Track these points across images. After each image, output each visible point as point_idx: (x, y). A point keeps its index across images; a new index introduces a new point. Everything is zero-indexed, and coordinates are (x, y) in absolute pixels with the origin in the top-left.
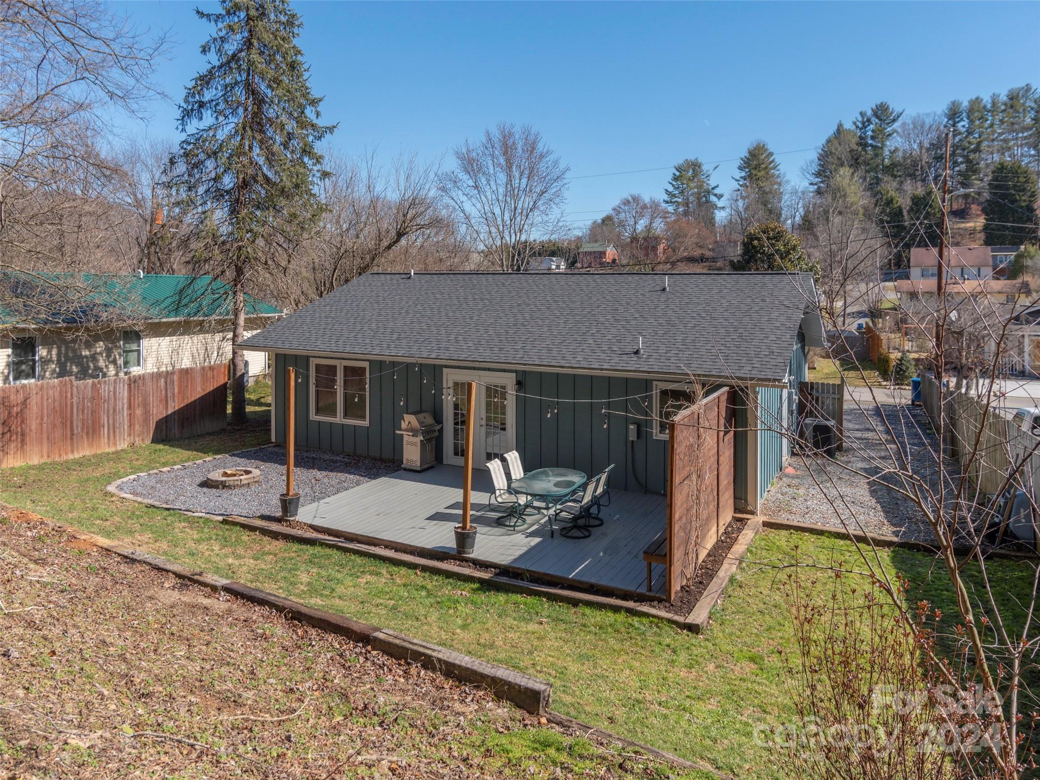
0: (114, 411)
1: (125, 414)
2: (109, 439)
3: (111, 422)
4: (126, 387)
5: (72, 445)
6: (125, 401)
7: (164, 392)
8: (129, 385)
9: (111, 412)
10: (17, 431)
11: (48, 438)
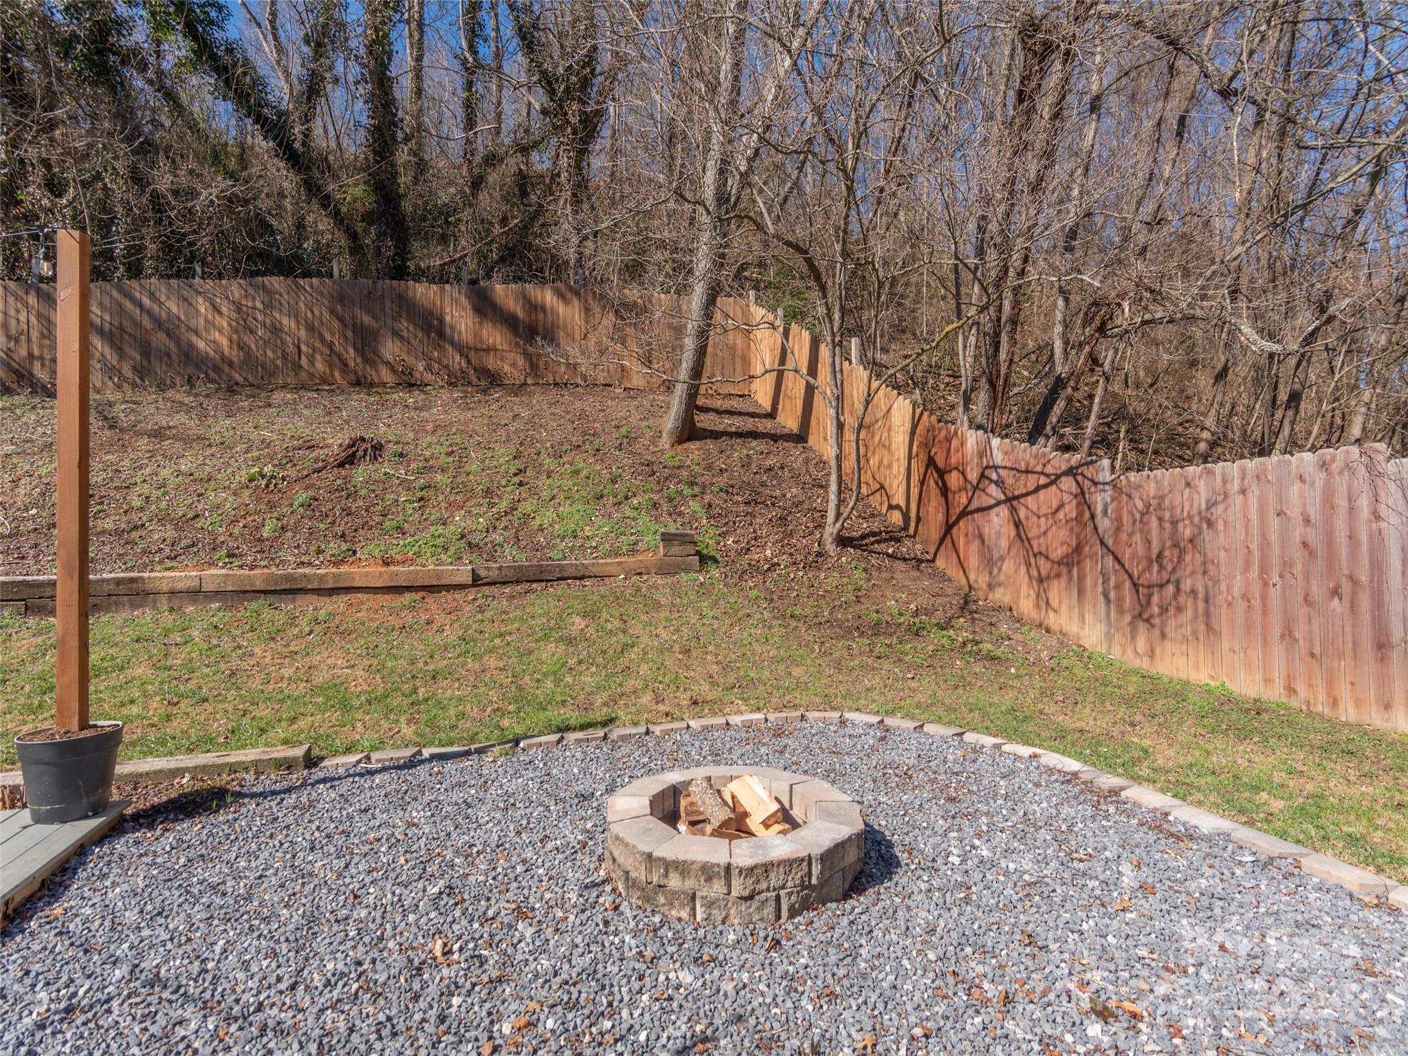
10: (1187, 585)
11: (1288, 634)
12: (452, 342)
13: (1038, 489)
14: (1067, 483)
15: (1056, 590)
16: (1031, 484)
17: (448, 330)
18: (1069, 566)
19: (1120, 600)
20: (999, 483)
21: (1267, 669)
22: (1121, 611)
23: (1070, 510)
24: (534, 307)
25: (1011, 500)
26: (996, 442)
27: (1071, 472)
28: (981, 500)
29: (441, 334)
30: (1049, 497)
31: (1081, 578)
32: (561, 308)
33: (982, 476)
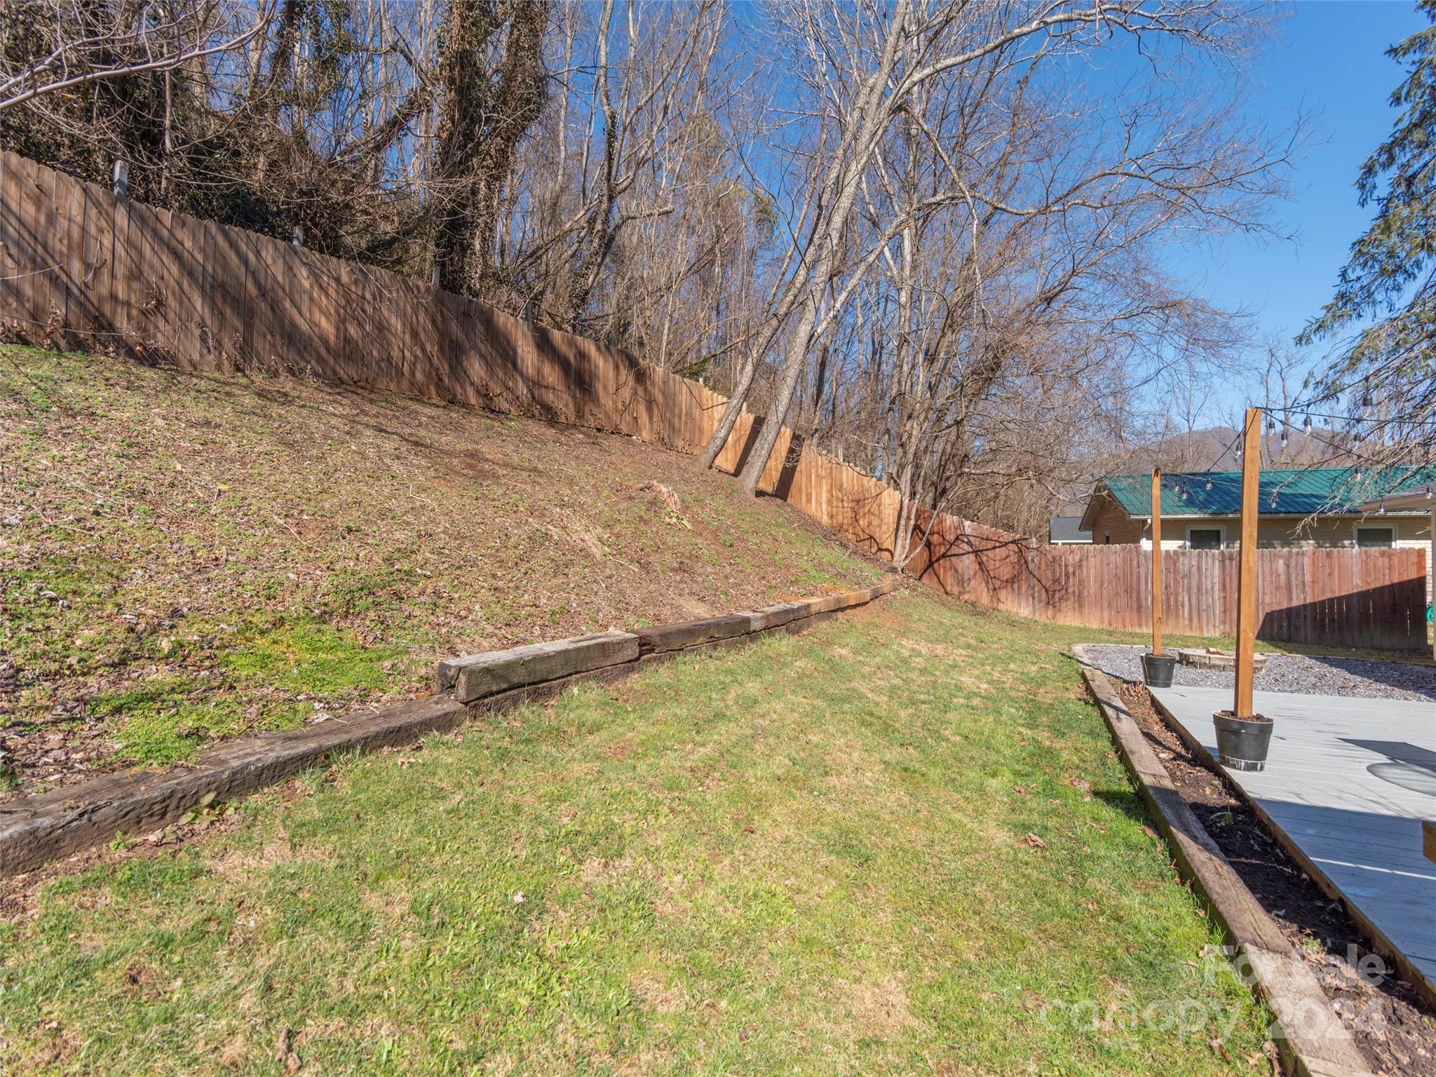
0: (1199, 589)
1: (1216, 596)
2: (1191, 620)
3: (1194, 601)
4: (1217, 563)
5: (1139, 618)
6: (1216, 580)
7: (1283, 578)
8: (1223, 561)
9: (1195, 590)
10: (1070, 590)
11: (1109, 605)
12: (521, 374)
13: (994, 548)
14: (1013, 547)
15: (1003, 594)
16: (990, 546)
17: (519, 362)
18: (1013, 582)
19: (1040, 596)
20: (969, 543)
21: (1102, 618)
22: (1040, 602)
23: (1014, 558)
24: (582, 356)
25: (977, 552)
26: (967, 523)
27: (1014, 542)
28: (954, 550)
29: (514, 364)
30: (1001, 552)
31: (1019, 588)
32: (601, 363)
33: (957, 538)
